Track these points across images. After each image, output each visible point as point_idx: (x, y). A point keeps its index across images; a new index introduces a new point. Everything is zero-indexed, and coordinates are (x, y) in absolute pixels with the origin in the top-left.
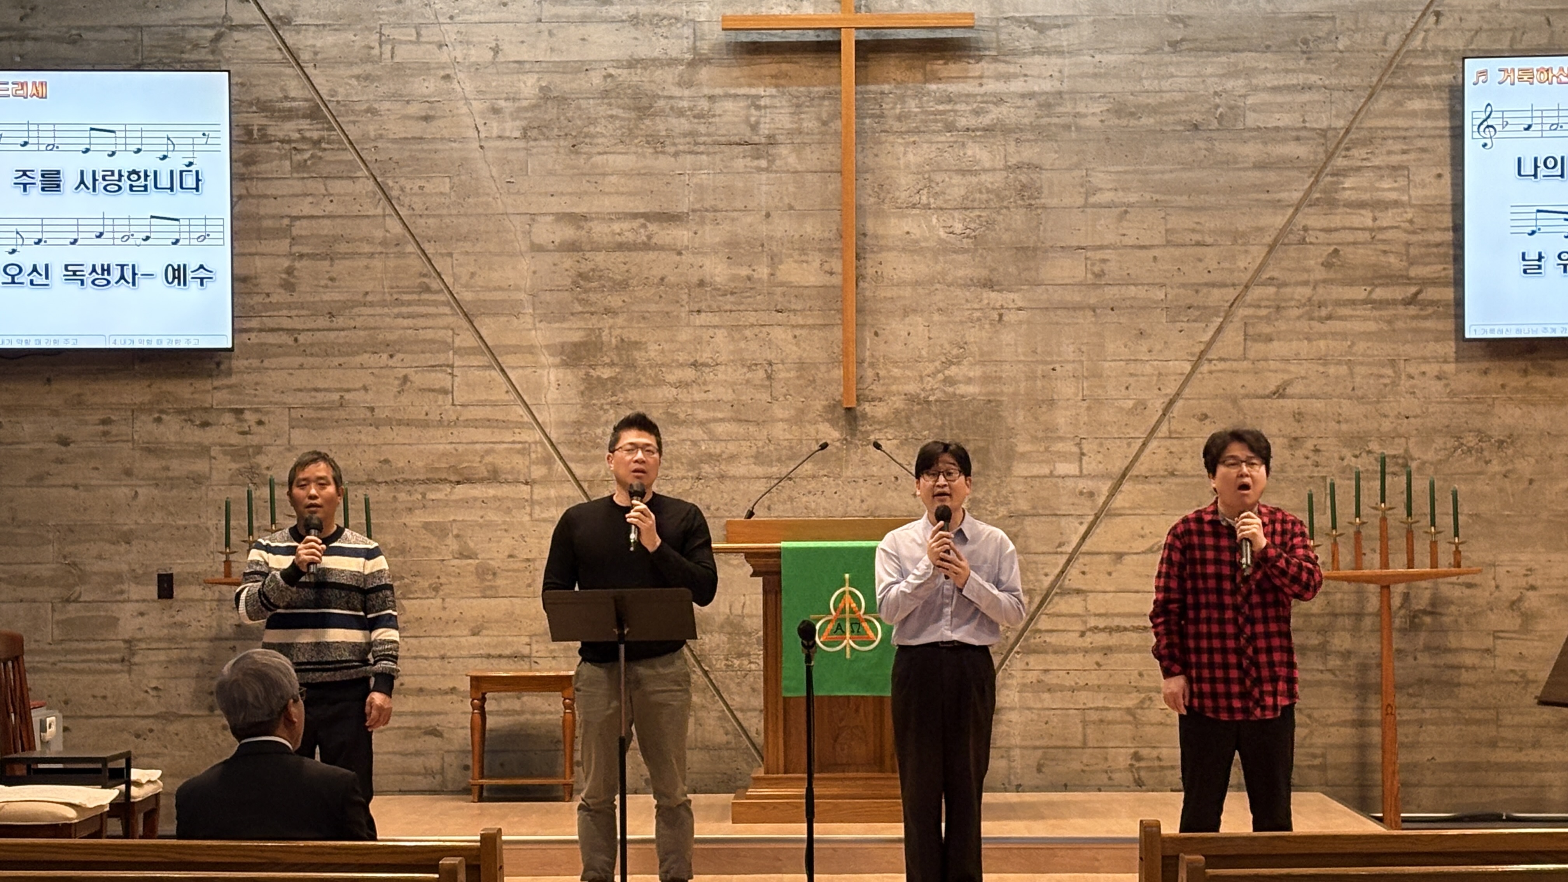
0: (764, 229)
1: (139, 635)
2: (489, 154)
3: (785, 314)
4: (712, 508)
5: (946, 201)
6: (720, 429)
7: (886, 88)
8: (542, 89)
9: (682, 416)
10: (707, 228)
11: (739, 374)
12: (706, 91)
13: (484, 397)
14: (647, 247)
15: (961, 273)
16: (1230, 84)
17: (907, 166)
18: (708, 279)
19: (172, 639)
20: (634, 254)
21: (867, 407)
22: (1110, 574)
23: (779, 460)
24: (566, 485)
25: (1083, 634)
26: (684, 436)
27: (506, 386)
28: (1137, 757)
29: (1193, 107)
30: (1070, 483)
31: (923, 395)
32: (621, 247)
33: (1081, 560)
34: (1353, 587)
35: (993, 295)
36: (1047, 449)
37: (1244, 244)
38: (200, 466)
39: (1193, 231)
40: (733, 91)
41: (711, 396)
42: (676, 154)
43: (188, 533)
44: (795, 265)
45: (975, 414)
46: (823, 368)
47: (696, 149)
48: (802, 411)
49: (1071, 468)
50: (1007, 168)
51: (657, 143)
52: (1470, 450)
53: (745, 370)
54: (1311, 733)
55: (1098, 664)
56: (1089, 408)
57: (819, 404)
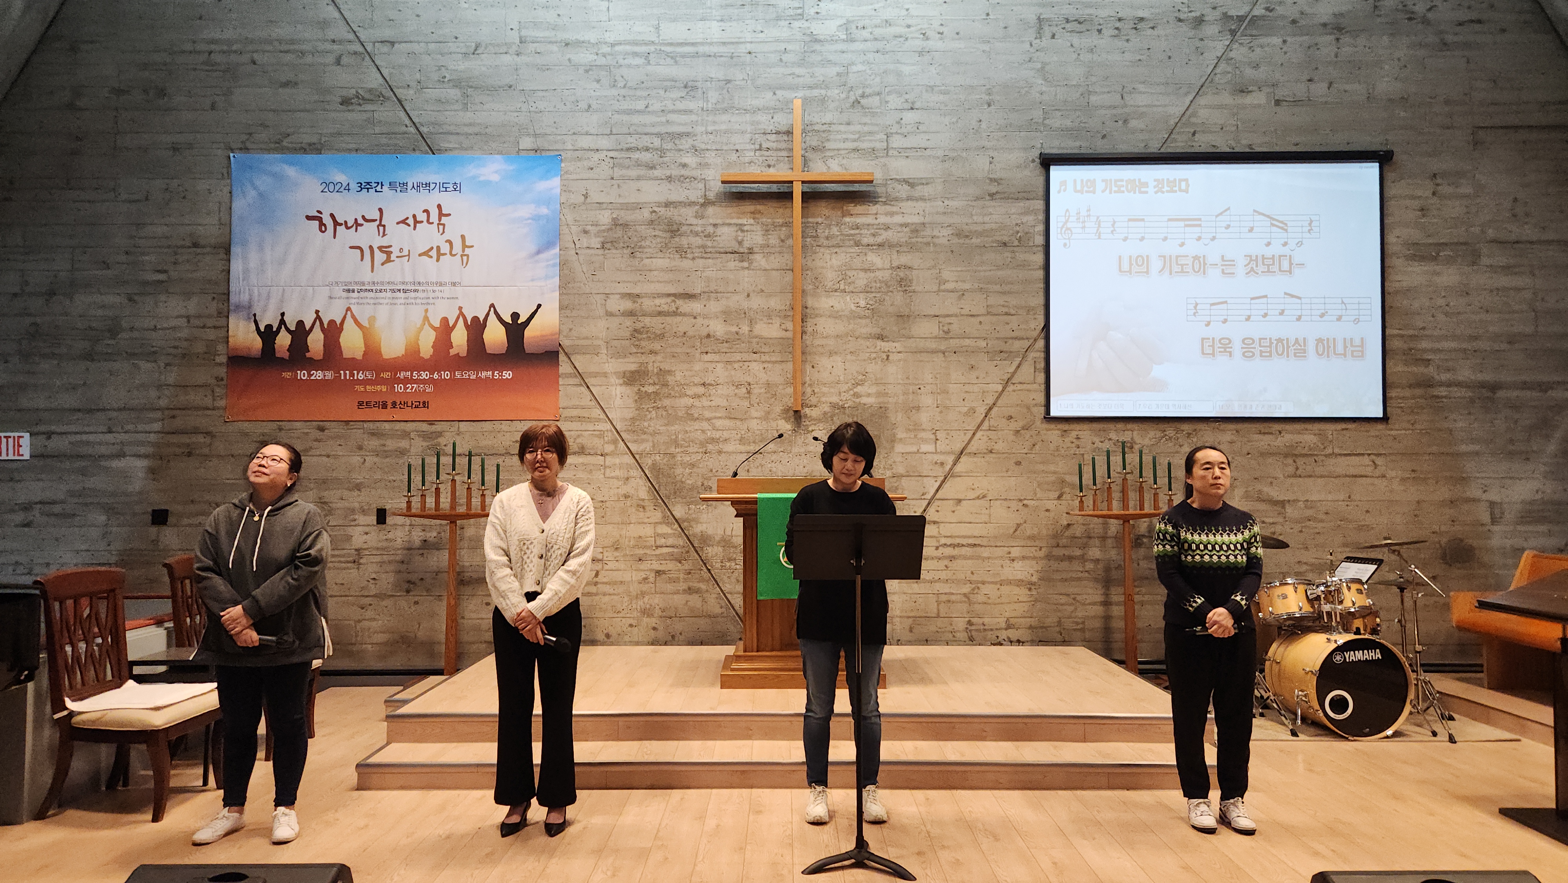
0: (745, 305)
1: (365, 546)
2: (581, 258)
3: (758, 355)
4: (714, 471)
5: (855, 288)
6: (719, 423)
7: (820, 220)
8: (613, 219)
9: (696, 415)
10: (712, 302)
11: (731, 390)
12: (711, 221)
13: (577, 403)
14: (675, 314)
15: (864, 331)
16: (1025, 219)
17: (831, 267)
18: (712, 334)
19: (383, 549)
20: (668, 318)
21: (807, 411)
22: (953, 512)
23: (754, 442)
24: (626, 456)
25: (937, 548)
26: (696, 428)
27: (589, 396)
28: (970, 623)
29: (1004, 232)
30: (929, 456)
31: (841, 403)
32: (660, 314)
33: (937, 503)
34: (1101, 520)
35: (883, 344)
36: (916, 436)
37: (1034, 314)
38: (404, 444)
39: (1003, 306)
40: (728, 221)
41: (713, 403)
42: (694, 259)
43: (396, 484)
44: (765, 325)
45: (872, 415)
46: (781, 387)
47: (705, 255)
48: (769, 413)
49: (930, 448)
50: (892, 268)
51: (681, 252)
52: (1170, 438)
53: (734, 388)
54: (1076, 609)
55: (946, 566)
56: (941, 412)
57: (778, 409)
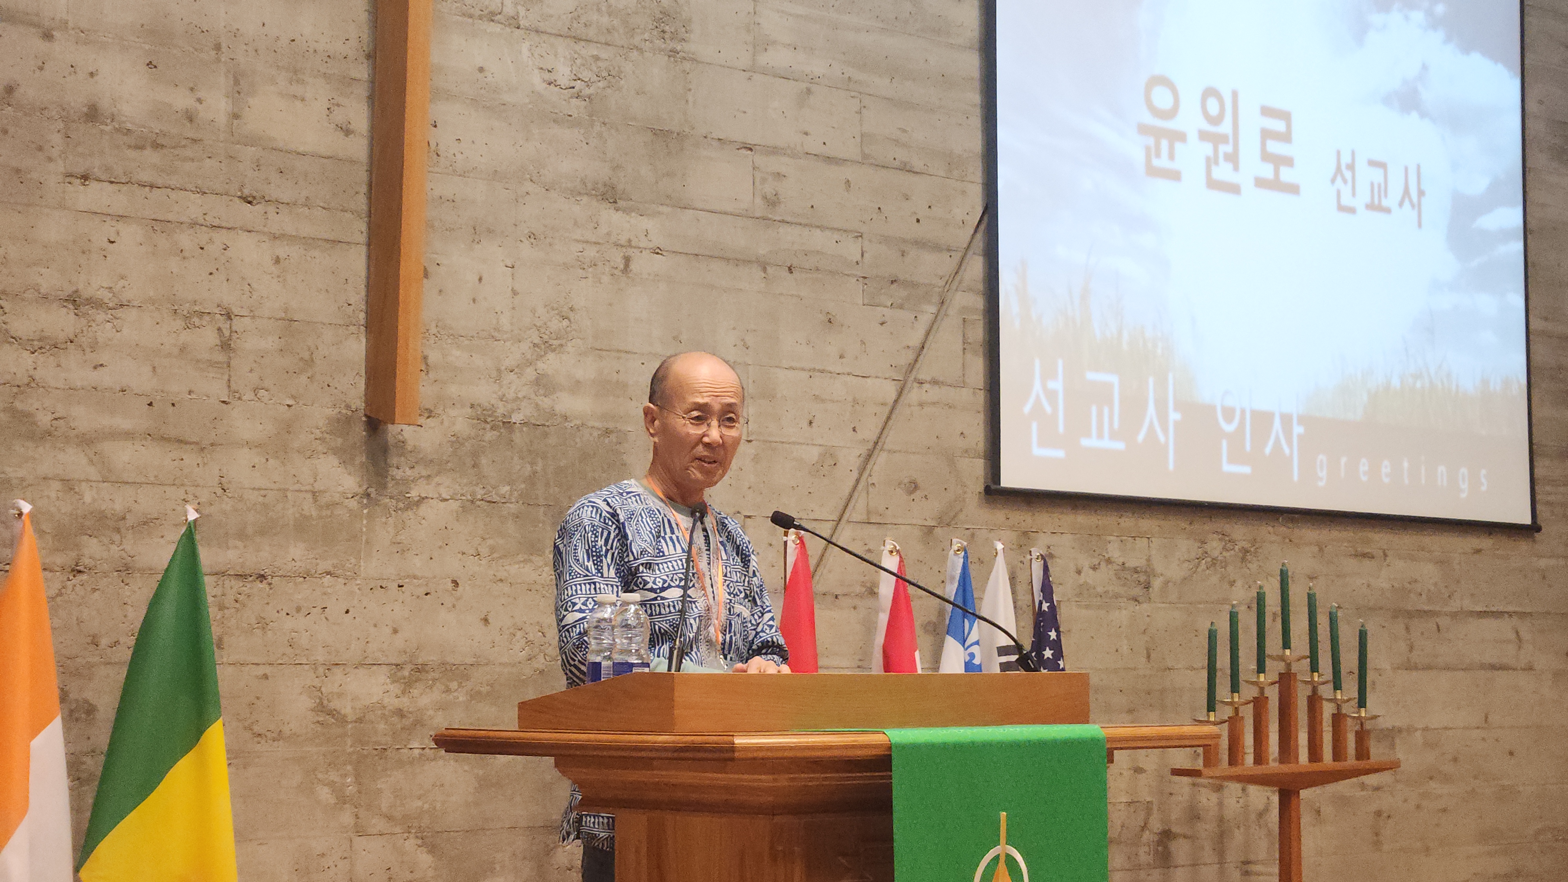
0: (221, 13)
3: (257, 209)
5: (544, 17)
6: (123, 456)
9: (45, 419)
15: (567, 165)
18: (105, 105)
26: (44, 468)
35: (616, 216)
37: (962, 178)
39: (897, 143)
41: (106, 378)
44: (281, 103)
46: (328, 336)
53: (179, 323)
57: (319, 414)
